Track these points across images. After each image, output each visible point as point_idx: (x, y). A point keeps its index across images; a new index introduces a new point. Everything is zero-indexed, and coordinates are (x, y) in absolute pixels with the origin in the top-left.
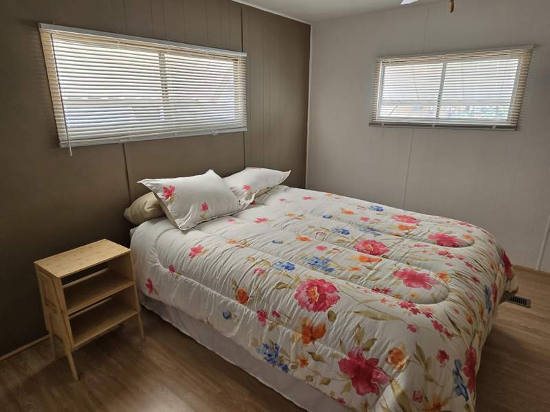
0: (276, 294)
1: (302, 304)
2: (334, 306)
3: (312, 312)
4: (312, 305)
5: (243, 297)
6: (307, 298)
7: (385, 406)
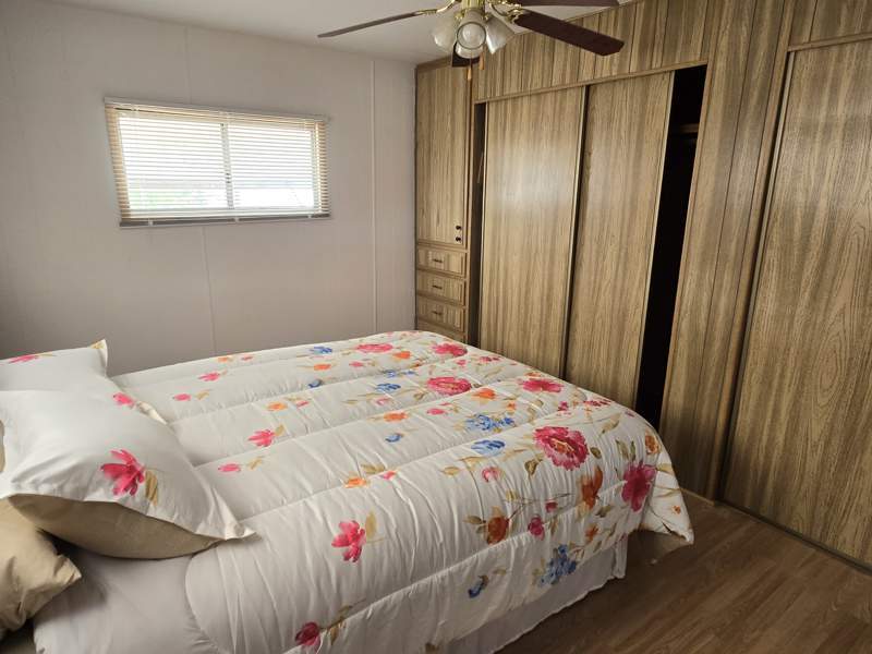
0: (537, 481)
1: (568, 465)
2: (586, 442)
3: (581, 464)
4: (576, 459)
5: (498, 529)
6: (564, 454)
7: (668, 491)
